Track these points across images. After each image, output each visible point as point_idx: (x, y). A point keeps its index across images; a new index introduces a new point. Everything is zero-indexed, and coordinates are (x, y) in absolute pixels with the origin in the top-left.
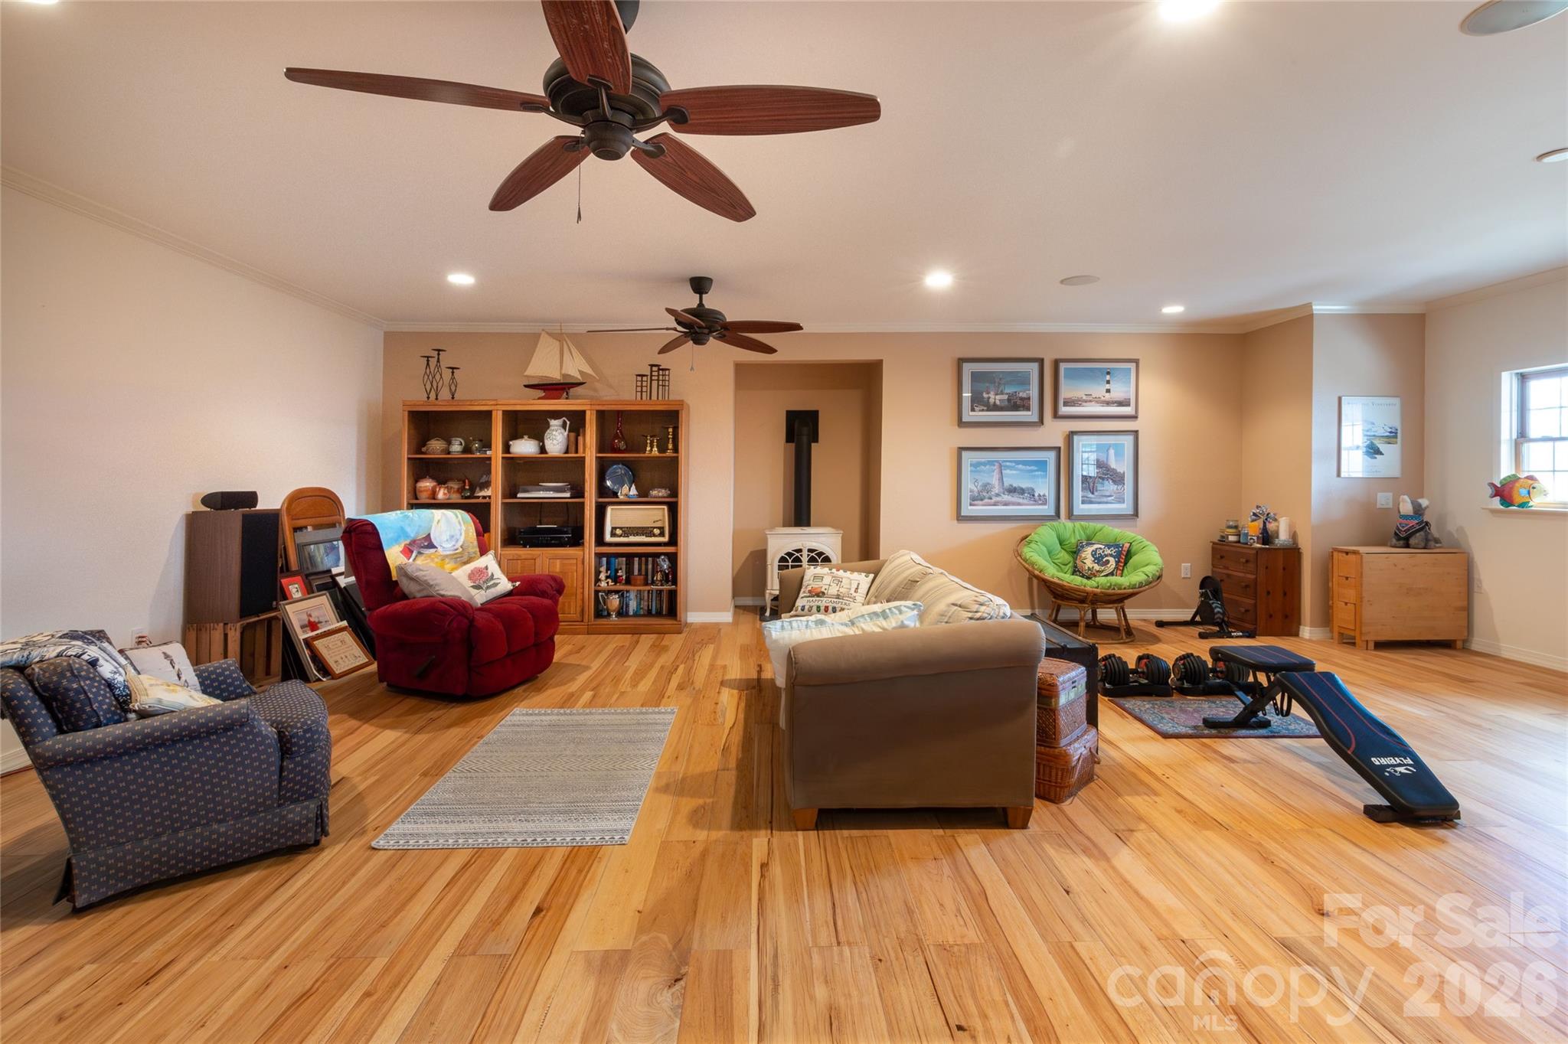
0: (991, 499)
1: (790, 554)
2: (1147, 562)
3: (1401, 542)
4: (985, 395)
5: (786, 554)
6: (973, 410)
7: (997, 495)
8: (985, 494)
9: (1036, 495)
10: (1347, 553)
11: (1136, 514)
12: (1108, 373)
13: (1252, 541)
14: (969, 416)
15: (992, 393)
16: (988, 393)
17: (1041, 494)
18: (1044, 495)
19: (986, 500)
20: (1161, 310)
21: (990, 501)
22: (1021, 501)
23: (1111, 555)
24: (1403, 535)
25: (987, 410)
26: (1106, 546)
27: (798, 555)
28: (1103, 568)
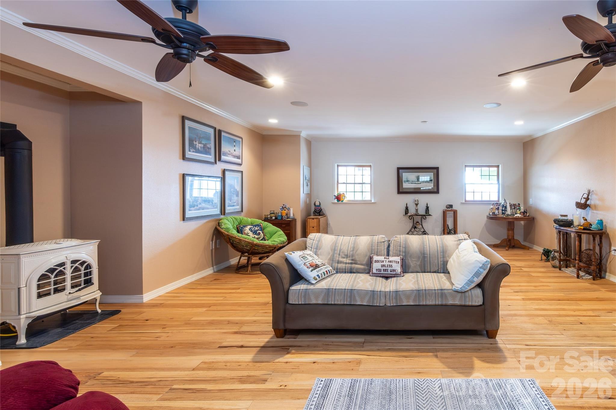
0: (197, 206)
1: (52, 271)
2: (276, 231)
3: (318, 214)
4: (195, 143)
5: (47, 271)
6: (190, 151)
7: (200, 204)
8: (195, 203)
9: (214, 203)
10: (313, 219)
11: (242, 211)
12: (235, 142)
13: (285, 218)
14: (189, 154)
15: (197, 142)
16: (196, 142)
17: (216, 202)
18: (216, 203)
19: (196, 207)
20: (268, 120)
21: (197, 207)
22: (208, 206)
23: (259, 230)
24: (318, 212)
25: (196, 152)
26: (253, 226)
27: (61, 268)
28: (259, 236)
